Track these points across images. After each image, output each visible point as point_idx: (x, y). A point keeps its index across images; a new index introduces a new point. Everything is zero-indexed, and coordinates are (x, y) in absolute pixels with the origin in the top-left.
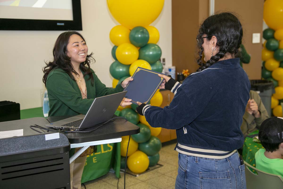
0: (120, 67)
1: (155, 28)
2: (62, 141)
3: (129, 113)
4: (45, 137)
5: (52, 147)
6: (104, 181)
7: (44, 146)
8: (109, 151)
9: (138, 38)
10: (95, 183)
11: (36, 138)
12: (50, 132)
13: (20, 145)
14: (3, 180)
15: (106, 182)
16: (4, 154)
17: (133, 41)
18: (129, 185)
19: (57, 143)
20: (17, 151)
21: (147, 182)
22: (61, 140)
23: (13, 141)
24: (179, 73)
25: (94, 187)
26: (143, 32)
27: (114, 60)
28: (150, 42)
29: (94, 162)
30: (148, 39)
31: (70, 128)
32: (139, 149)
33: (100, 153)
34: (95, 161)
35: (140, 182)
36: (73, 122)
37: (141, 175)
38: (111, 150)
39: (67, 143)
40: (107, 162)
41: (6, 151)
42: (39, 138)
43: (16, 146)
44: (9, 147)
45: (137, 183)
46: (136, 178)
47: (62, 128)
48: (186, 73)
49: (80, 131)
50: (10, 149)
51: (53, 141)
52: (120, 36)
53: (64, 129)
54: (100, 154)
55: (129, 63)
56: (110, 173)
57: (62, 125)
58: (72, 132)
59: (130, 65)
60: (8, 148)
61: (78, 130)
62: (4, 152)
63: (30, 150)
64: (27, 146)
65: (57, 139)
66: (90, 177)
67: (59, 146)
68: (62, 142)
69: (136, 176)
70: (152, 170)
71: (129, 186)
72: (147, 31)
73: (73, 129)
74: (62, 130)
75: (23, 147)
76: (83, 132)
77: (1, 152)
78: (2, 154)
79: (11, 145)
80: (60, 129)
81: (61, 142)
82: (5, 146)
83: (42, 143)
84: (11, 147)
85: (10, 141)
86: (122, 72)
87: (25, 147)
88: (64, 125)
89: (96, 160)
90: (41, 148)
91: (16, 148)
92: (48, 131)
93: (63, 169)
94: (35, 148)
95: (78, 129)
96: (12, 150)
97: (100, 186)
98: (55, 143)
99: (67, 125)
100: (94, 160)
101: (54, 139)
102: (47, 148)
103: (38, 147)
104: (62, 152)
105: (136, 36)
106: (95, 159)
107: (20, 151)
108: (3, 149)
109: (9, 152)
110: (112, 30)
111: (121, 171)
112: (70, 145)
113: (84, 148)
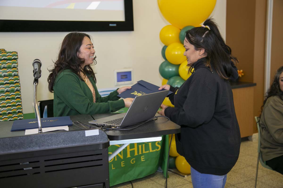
0: (170, 67)
2: (101, 137)
4: (85, 133)
5: (91, 143)
6: (152, 180)
7: (84, 142)
8: (157, 150)
10: (143, 182)
11: (77, 134)
12: (91, 128)
13: (61, 139)
14: (46, 172)
15: (154, 181)
16: (47, 148)
18: (177, 185)
19: (96, 140)
20: (59, 145)
22: (100, 137)
23: (55, 136)
25: (142, 185)
27: (164, 60)
29: (142, 160)
31: (112, 125)
33: (148, 152)
35: (188, 183)
38: (159, 149)
39: (106, 140)
40: (154, 162)
41: (48, 146)
42: (80, 134)
43: (58, 140)
44: (52, 142)
45: (186, 184)
46: (185, 178)
47: (104, 125)
48: (240, 73)
49: (121, 128)
50: (52, 143)
51: (92, 137)
52: (170, 35)
55: (179, 63)
56: (158, 172)
57: (105, 123)
58: (113, 130)
59: (179, 65)
60: (50, 143)
61: (119, 127)
62: (47, 146)
63: (71, 145)
64: (68, 141)
65: (96, 136)
66: (138, 176)
67: (98, 142)
68: (101, 138)
69: (184, 177)
71: (177, 187)
73: (114, 126)
74: (104, 127)
75: (64, 142)
76: (123, 129)
77: (44, 146)
78: (45, 148)
79: (53, 139)
80: (102, 126)
82: (48, 140)
83: (83, 139)
84: (54, 142)
85: (52, 136)
86: (171, 71)
87: (66, 142)
89: (144, 158)
90: (81, 144)
91: (58, 142)
93: (102, 165)
94: (75, 143)
96: (54, 145)
97: (147, 185)
98: (94, 139)
99: (109, 122)
100: (142, 159)
101: (93, 136)
102: (87, 143)
103: (78, 142)
104: (102, 148)
106: (143, 157)
107: (61, 145)
108: (46, 143)
109: (51, 146)
110: (162, 30)
111: (169, 171)
112: (109, 142)
113: (125, 145)
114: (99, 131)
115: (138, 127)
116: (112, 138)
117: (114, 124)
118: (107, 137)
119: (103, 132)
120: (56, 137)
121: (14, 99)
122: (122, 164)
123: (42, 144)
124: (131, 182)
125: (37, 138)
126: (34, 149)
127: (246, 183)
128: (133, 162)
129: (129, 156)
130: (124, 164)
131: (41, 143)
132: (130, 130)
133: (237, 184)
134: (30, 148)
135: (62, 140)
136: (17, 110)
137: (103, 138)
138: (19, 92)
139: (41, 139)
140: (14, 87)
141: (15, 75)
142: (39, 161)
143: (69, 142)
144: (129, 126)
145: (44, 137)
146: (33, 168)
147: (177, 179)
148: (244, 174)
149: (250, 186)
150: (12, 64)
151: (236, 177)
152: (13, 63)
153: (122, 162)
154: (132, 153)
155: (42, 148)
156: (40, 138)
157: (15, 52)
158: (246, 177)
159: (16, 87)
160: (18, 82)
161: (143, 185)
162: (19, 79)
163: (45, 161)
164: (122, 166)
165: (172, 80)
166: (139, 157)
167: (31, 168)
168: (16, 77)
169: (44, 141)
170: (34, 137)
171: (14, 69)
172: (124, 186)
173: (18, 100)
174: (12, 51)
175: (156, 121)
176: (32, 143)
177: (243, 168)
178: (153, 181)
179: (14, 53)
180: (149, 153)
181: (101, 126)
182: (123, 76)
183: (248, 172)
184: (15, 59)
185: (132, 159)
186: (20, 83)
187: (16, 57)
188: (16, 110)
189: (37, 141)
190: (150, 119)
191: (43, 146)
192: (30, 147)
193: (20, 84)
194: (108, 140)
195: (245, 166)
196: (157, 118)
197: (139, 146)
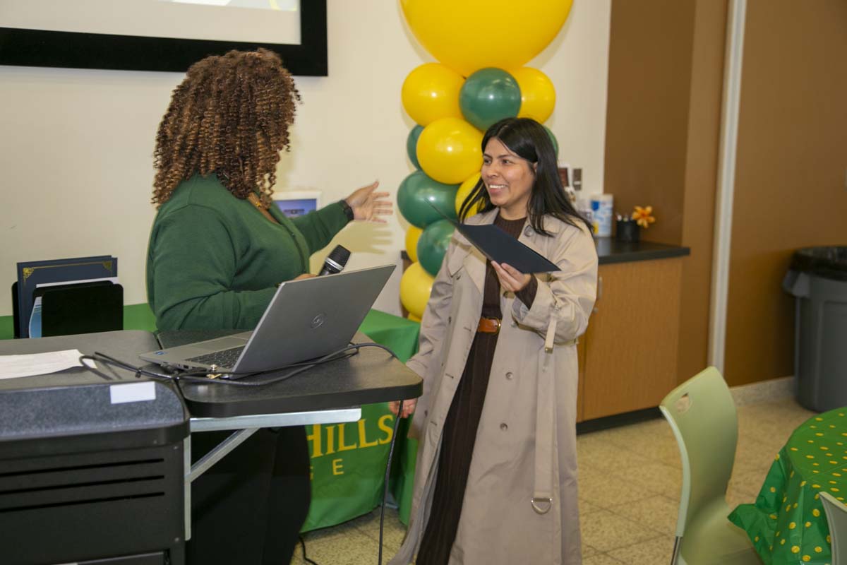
0: (430, 190)
1: (544, 76)
2: (161, 408)
4: (109, 392)
5: (129, 425)
6: (363, 533)
7: (105, 420)
8: (382, 442)
9: (486, 102)
10: (334, 537)
11: (84, 395)
12: (143, 377)
13: (31, 411)
15: (369, 536)
17: (470, 109)
19: (146, 414)
20: (23, 430)
22: (160, 406)
24: (623, 217)
25: (331, 547)
26: (501, 87)
27: (415, 169)
29: (336, 473)
30: (516, 104)
31: (209, 368)
33: (354, 447)
34: (338, 470)
36: (225, 352)
38: (389, 440)
39: (179, 417)
42: (92, 396)
43: (20, 414)
47: (186, 367)
48: (643, 215)
49: (234, 380)
51: (133, 405)
52: (434, 95)
53: (187, 372)
54: (354, 450)
55: (457, 181)
57: (189, 360)
58: (211, 383)
59: (459, 185)
61: (231, 376)
63: (64, 430)
64: (55, 417)
65: (146, 402)
66: (321, 519)
67: (153, 423)
68: (162, 411)
72: (514, 81)
73: (215, 374)
74: (180, 375)
75: (40, 419)
76: (241, 383)
80: (179, 370)
81: (158, 411)
83: (102, 412)
86: (433, 206)
87: (47, 418)
88: (194, 360)
89: (341, 466)
90: (96, 427)
91: (20, 421)
92: (139, 374)
93: (162, 494)
94: (77, 425)
95: (229, 373)
96: (6, 428)
97: (347, 547)
98: (139, 414)
99: (203, 359)
100: (335, 467)
101: (138, 402)
102: (115, 426)
103: (87, 421)
104: (163, 442)
105: (481, 96)
106: (337, 464)
107: (31, 431)
110: (410, 74)
112: (189, 421)
113: (243, 433)
114: (156, 388)
115: (292, 376)
116: (198, 409)
117: (214, 366)
118: (179, 405)
119: (168, 390)
120: (13, 404)
127: (641, 545)
132: (264, 385)
133: (614, 549)
135: (31, 414)
137: (167, 412)
143: (58, 421)
144: (263, 373)
148: (639, 519)
149: (651, 557)
151: (615, 528)
158: (644, 530)
161: (333, 547)
165: (434, 230)
166: (325, 462)
175: (354, 359)
177: (639, 501)
178: (366, 535)
180: (357, 449)
181: (175, 370)
182: (292, 212)
183: (651, 514)
190: (333, 353)
194: (184, 418)
195: (645, 495)
196: (358, 348)
197: (328, 428)
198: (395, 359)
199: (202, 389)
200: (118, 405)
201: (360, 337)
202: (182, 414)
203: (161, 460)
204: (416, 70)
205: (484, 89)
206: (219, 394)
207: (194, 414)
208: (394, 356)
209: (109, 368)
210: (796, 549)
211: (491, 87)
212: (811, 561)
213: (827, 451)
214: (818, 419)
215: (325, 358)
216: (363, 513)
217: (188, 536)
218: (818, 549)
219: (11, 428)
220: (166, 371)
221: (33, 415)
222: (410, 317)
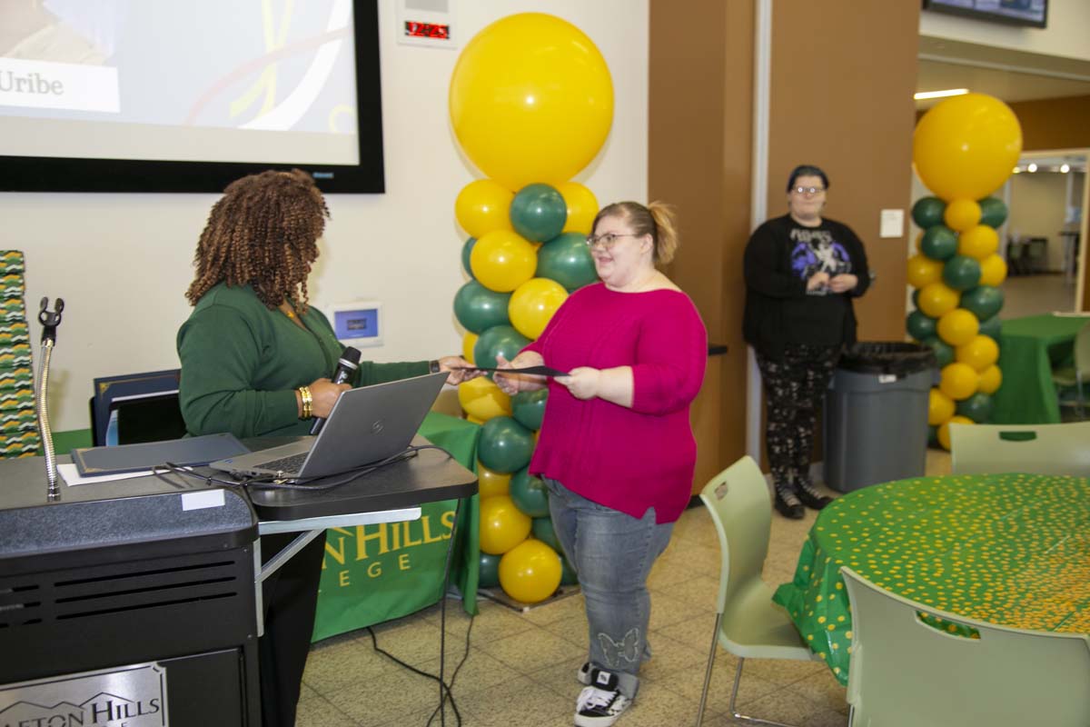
0: (484, 298)
2: (231, 514)
3: (507, 431)
4: (181, 500)
5: (201, 530)
6: (428, 623)
7: (177, 527)
8: (444, 537)
9: (534, 216)
10: (403, 628)
11: (157, 504)
13: (108, 521)
15: (435, 626)
16: (63, 546)
17: (521, 223)
18: (498, 637)
19: (217, 520)
20: (100, 539)
21: (550, 628)
22: (229, 512)
23: (87, 510)
26: (548, 201)
27: (470, 279)
28: (568, 228)
29: (402, 568)
30: (562, 218)
31: (276, 474)
32: (534, 534)
33: (419, 542)
34: (405, 565)
35: (530, 629)
37: (537, 608)
38: (451, 535)
39: (248, 521)
41: (67, 540)
42: (165, 504)
43: (97, 524)
45: (524, 632)
46: (523, 615)
47: (254, 473)
49: (299, 485)
50: (80, 531)
51: (204, 512)
52: (485, 209)
53: (255, 479)
54: (418, 546)
55: (511, 290)
56: (449, 598)
57: (256, 467)
58: (278, 488)
59: (511, 293)
60: (73, 530)
61: (296, 481)
62: (61, 542)
63: (138, 538)
64: (130, 525)
65: (216, 508)
66: (390, 611)
67: (223, 528)
69: (521, 611)
70: (571, 594)
71: (499, 640)
72: (560, 196)
73: (281, 479)
74: (248, 481)
75: (116, 528)
76: (307, 487)
77: (54, 540)
78: (55, 547)
79: (81, 521)
80: (247, 477)
81: (228, 517)
82: (64, 524)
83: (174, 519)
84: (83, 527)
86: (490, 312)
87: (123, 527)
88: (261, 467)
89: (406, 561)
90: (168, 534)
91: (98, 530)
92: (209, 483)
93: (234, 594)
94: (151, 532)
96: (84, 537)
97: (415, 637)
98: (210, 520)
99: (270, 466)
100: (402, 562)
101: (207, 509)
102: (188, 532)
103: (161, 528)
104: (233, 546)
105: (529, 210)
106: (404, 559)
107: (108, 539)
108: (60, 533)
109: (76, 541)
110: (462, 193)
111: (480, 594)
112: (257, 525)
113: (310, 534)
114: (225, 495)
115: (355, 479)
116: (266, 513)
117: (280, 472)
118: (246, 510)
119: (237, 497)
120: (90, 514)
121: (13, 391)
122: (342, 579)
123: (48, 536)
124: (370, 630)
125: (32, 516)
126: (23, 550)
127: (688, 623)
128: (374, 571)
129: (362, 555)
130: (347, 578)
131: (43, 531)
132: (328, 489)
133: (664, 627)
134: (7, 548)
136: (21, 424)
137: (235, 517)
138: (27, 370)
139: (44, 520)
140: (12, 356)
141: (14, 321)
142: (36, 587)
143: (133, 529)
144: (327, 477)
145: (54, 513)
146: (27, 605)
147: (502, 617)
148: (686, 599)
149: (698, 633)
150: (7, 288)
151: (665, 608)
152: (9, 285)
153: (342, 574)
154: (373, 546)
155: (48, 548)
156: (41, 518)
157: (16, 252)
158: (691, 608)
159: (18, 355)
160: (25, 341)
161: (402, 637)
162: (27, 333)
163: (57, 585)
164: (342, 584)
165: (489, 335)
166: (392, 557)
167: (19, 606)
168: (18, 326)
169: (52, 527)
170: (21, 516)
171: (13, 302)
172: (347, 640)
173: (24, 392)
174: (6, 249)
175: (413, 462)
176: (15, 532)
177: (686, 582)
179: (12, 254)
180: (422, 544)
181: (243, 477)
182: (355, 322)
183: (697, 593)
184: (15, 272)
185: (372, 562)
186: (31, 342)
187: (19, 267)
188: (18, 423)
189: (30, 525)
190: (393, 455)
191: (49, 540)
192: (7, 543)
193: (30, 347)
194: (253, 521)
195: (691, 576)
196: (417, 450)
197: (393, 525)
198: (452, 460)
199: (269, 494)
200: (190, 512)
201: (419, 440)
202: (250, 518)
203: (232, 562)
204: (470, 186)
205: (532, 203)
206: (286, 499)
207: (262, 518)
208: (451, 457)
209: (181, 477)
210: (822, 620)
211: (538, 202)
212: (836, 629)
213: (850, 529)
214: (841, 500)
215: (384, 462)
216: (430, 604)
217: (261, 633)
218: (841, 619)
219: (89, 536)
220: (235, 478)
221: (109, 524)
222: (469, 418)
